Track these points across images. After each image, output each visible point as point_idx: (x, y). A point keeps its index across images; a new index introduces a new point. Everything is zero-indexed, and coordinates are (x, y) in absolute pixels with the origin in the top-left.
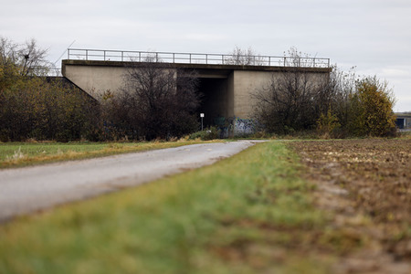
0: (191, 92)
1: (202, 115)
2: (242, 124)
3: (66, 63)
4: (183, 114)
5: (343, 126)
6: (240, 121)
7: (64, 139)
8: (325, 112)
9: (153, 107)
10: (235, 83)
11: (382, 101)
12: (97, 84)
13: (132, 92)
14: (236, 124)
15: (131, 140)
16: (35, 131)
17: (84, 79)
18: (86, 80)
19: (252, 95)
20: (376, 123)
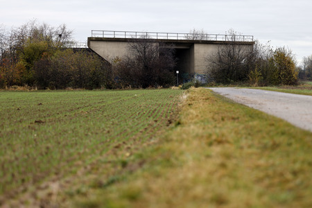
0: (171, 58)
1: (178, 72)
2: (200, 78)
3: (90, 40)
4: (166, 71)
5: (265, 78)
6: (198, 75)
7: (90, 88)
8: (253, 69)
9: (146, 67)
10: (195, 51)
11: (289, 63)
12: (109, 53)
13: (133, 57)
14: (196, 77)
15: (133, 88)
16: (71, 83)
17: (101, 49)
18: (103, 50)
19: (206, 59)
20: (285, 77)
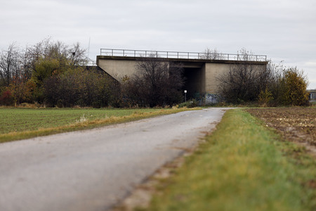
0: (179, 76)
1: (186, 91)
2: (211, 97)
3: (99, 58)
4: (174, 90)
5: (275, 99)
6: (209, 95)
7: (98, 106)
8: (264, 89)
9: (154, 86)
10: (206, 71)
11: (300, 83)
12: (119, 71)
13: (141, 76)
14: (207, 97)
15: (140, 107)
16: (79, 101)
17: (110, 68)
18: (112, 69)
19: (217, 79)
20: (296, 97)
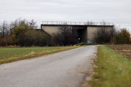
0: (76, 32)
1: (79, 39)
2: (90, 41)
3: (42, 25)
4: (74, 38)
5: (117, 41)
6: (89, 40)
7: (42, 46)
8: (112, 37)
9: (66, 37)
10: (88, 30)
11: (128, 34)
12: (50, 31)
13: (60, 33)
15: (60, 46)
16: (34, 44)
17: (47, 29)
18: (47, 30)
19: (92, 33)
20: (126, 40)
